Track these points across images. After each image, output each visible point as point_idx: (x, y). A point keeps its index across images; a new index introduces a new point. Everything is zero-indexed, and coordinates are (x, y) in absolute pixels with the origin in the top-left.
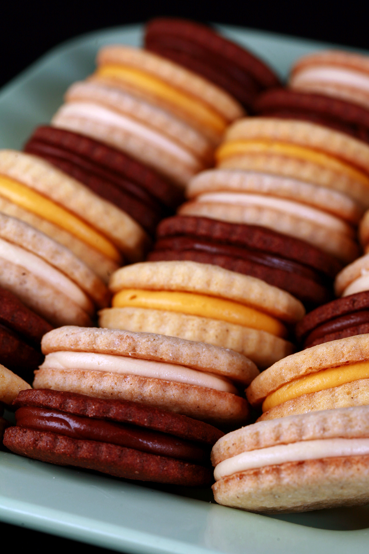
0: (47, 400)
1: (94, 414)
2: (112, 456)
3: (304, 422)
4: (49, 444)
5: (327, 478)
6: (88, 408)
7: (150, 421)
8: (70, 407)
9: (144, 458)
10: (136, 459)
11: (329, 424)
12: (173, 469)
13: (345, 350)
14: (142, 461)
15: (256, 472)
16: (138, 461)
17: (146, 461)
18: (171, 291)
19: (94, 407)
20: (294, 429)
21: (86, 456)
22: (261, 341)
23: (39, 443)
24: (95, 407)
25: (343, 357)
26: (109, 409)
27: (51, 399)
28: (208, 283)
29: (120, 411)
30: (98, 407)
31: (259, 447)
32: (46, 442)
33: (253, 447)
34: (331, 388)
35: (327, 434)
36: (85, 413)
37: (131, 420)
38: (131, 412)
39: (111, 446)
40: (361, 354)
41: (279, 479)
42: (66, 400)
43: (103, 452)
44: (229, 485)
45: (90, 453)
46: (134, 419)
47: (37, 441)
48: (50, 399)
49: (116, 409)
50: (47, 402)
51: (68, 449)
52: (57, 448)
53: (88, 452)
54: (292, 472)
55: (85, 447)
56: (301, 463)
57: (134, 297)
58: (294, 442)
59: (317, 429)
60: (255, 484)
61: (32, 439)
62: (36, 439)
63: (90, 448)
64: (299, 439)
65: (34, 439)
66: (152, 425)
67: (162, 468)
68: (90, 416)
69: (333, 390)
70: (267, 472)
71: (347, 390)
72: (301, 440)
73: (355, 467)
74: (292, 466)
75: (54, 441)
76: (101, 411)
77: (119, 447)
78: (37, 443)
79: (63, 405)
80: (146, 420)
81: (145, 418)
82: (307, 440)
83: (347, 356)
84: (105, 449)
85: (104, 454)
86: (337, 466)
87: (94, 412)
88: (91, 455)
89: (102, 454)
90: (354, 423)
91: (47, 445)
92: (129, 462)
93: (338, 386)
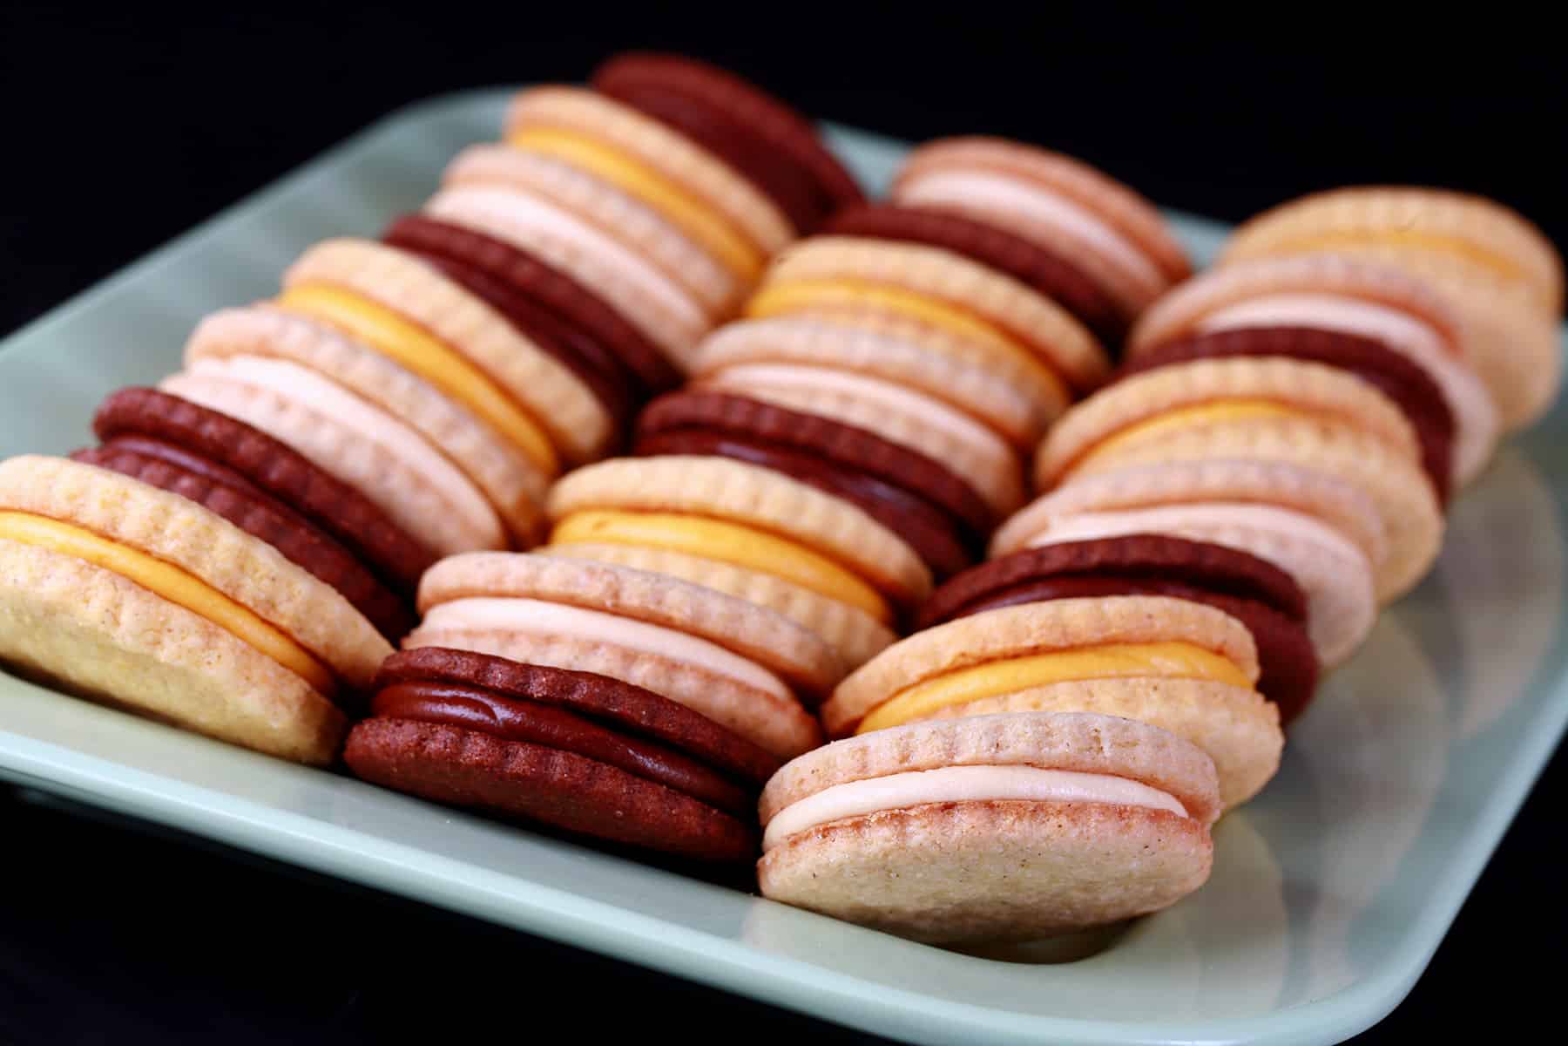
0: (450, 663)
1: (545, 693)
2: (576, 776)
3: (959, 729)
4: (449, 745)
5: (998, 839)
6: (532, 681)
7: (652, 718)
8: (495, 678)
9: (637, 787)
10: (621, 785)
11: (1009, 735)
12: (689, 814)
13: (1034, 624)
14: (632, 791)
15: (858, 824)
16: (625, 791)
17: (639, 792)
18: (678, 512)
19: (544, 679)
20: (938, 742)
21: (524, 771)
22: (850, 627)
23: (429, 744)
24: (547, 681)
25: (1029, 636)
26: (573, 687)
27: (459, 662)
28: (756, 501)
29: (597, 690)
30: (553, 681)
31: (867, 775)
32: (445, 741)
33: (854, 775)
34: (1000, 695)
35: (1002, 755)
36: (526, 690)
37: (616, 710)
38: (615, 695)
39: (574, 756)
41: (903, 835)
42: (489, 665)
43: (556, 766)
44: (797, 851)
45: (532, 767)
46: (621, 709)
47: (425, 740)
48: (456, 663)
49: (588, 687)
50: (449, 669)
51: (489, 755)
52: (465, 755)
53: (530, 765)
54: (930, 823)
55: (521, 754)
56: (949, 807)
57: (600, 525)
58: (937, 767)
59: (985, 744)
60: (854, 846)
61: (415, 737)
62: (424, 737)
63: (532, 756)
64: (948, 761)
65: (420, 737)
66: (656, 725)
67: (668, 810)
68: (535, 696)
69: (1006, 699)
70: (880, 821)
71: (1032, 699)
72: (951, 765)
73: (1054, 821)
74: (932, 810)
75: (461, 741)
76: (558, 688)
77: (589, 760)
78: (424, 744)
79: (481, 674)
80: (644, 713)
81: (642, 710)
82: (964, 765)
83: (1035, 635)
84: (561, 760)
85: (558, 769)
86: (1020, 817)
87: (544, 689)
88: (533, 770)
89: (555, 770)
90: (1055, 739)
91: (446, 747)
92: (606, 789)
93: (1016, 691)
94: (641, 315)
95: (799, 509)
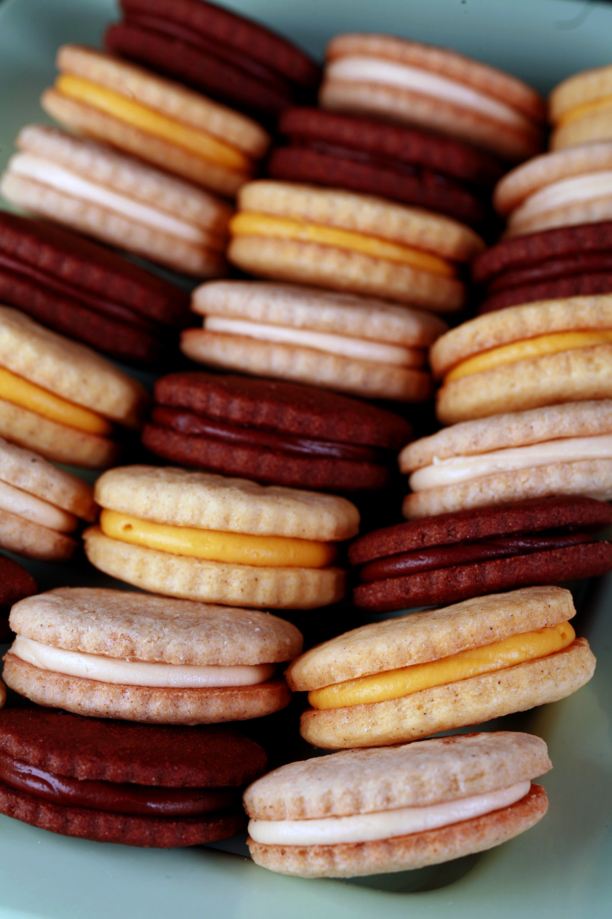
0: (21, 752)
1: (85, 777)
2: (113, 832)
3: (361, 788)
4: (29, 815)
5: (395, 863)
6: (76, 767)
7: (160, 779)
8: (53, 765)
9: (155, 829)
10: (145, 832)
11: (394, 792)
12: (194, 835)
13: (413, 650)
14: (153, 833)
15: (303, 852)
16: (147, 833)
17: (158, 832)
19: (84, 767)
20: (348, 799)
21: (79, 833)
22: (302, 584)
23: (16, 810)
24: (86, 768)
26: (104, 769)
27: (28, 751)
29: (119, 771)
30: (90, 768)
31: (305, 817)
32: (25, 812)
33: (297, 817)
34: (396, 699)
35: (391, 806)
36: (74, 774)
37: (134, 782)
38: (133, 770)
39: (110, 818)
40: (434, 652)
41: (333, 863)
42: (47, 755)
43: (100, 826)
45: (84, 829)
46: (137, 780)
47: (13, 807)
48: (26, 752)
49: (114, 769)
50: (23, 755)
51: (55, 823)
52: (40, 821)
53: (81, 827)
54: (349, 856)
55: (76, 821)
56: (360, 845)
57: (128, 527)
58: (350, 815)
59: (379, 799)
60: (302, 866)
61: (7, 805)
62: (12, 805)
63: (83, 822)
64: (356, 810)
65: (9, 805)
66: (162, 785)
67: (179, 836)
68: (80, 779)
69: (399, 702)
70: (317, 854)
71: (417, 703)
72: (359, 814)
73: (431, 848)
74: (349, 849)
75: (36, 811)
76: (94, 772)
77: (121, 818)
78: (13, 810)
79: (43, 763)
80: (154, 779)
81: (152, 777)
82: (367, 813)
84: (103, 823)
85: (102, 829)
86: (408, 847)
87: (85, 774)
88: (85, 831)
89: (99, 829)
90: (427, 789)
91: (26, 816)
92: (135, 838)
93: (406, 695)
94: (158, 248)
95: (257, 518)
